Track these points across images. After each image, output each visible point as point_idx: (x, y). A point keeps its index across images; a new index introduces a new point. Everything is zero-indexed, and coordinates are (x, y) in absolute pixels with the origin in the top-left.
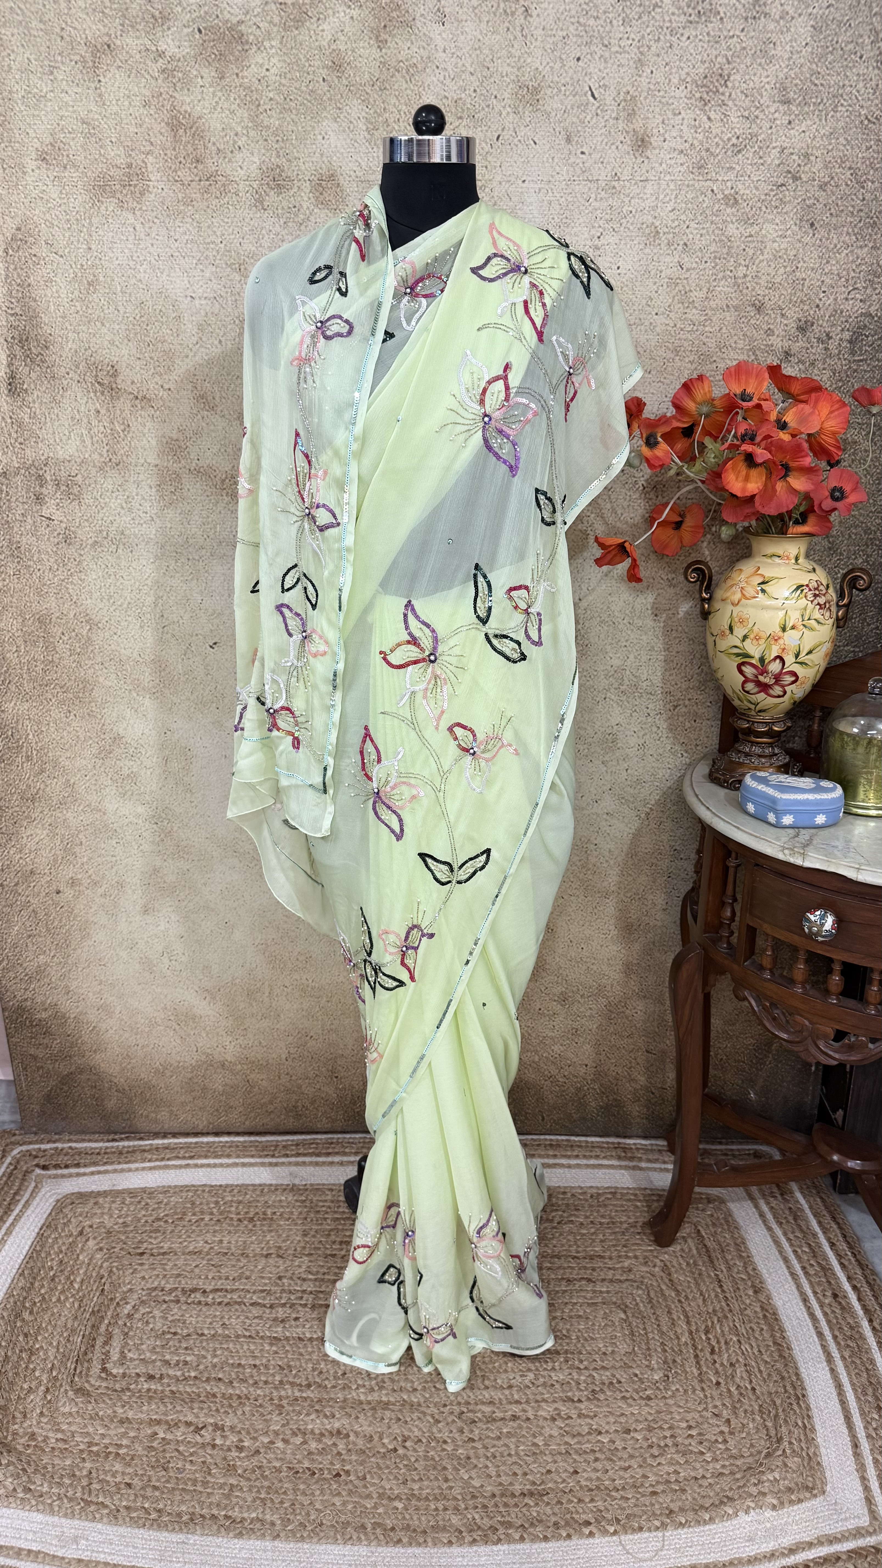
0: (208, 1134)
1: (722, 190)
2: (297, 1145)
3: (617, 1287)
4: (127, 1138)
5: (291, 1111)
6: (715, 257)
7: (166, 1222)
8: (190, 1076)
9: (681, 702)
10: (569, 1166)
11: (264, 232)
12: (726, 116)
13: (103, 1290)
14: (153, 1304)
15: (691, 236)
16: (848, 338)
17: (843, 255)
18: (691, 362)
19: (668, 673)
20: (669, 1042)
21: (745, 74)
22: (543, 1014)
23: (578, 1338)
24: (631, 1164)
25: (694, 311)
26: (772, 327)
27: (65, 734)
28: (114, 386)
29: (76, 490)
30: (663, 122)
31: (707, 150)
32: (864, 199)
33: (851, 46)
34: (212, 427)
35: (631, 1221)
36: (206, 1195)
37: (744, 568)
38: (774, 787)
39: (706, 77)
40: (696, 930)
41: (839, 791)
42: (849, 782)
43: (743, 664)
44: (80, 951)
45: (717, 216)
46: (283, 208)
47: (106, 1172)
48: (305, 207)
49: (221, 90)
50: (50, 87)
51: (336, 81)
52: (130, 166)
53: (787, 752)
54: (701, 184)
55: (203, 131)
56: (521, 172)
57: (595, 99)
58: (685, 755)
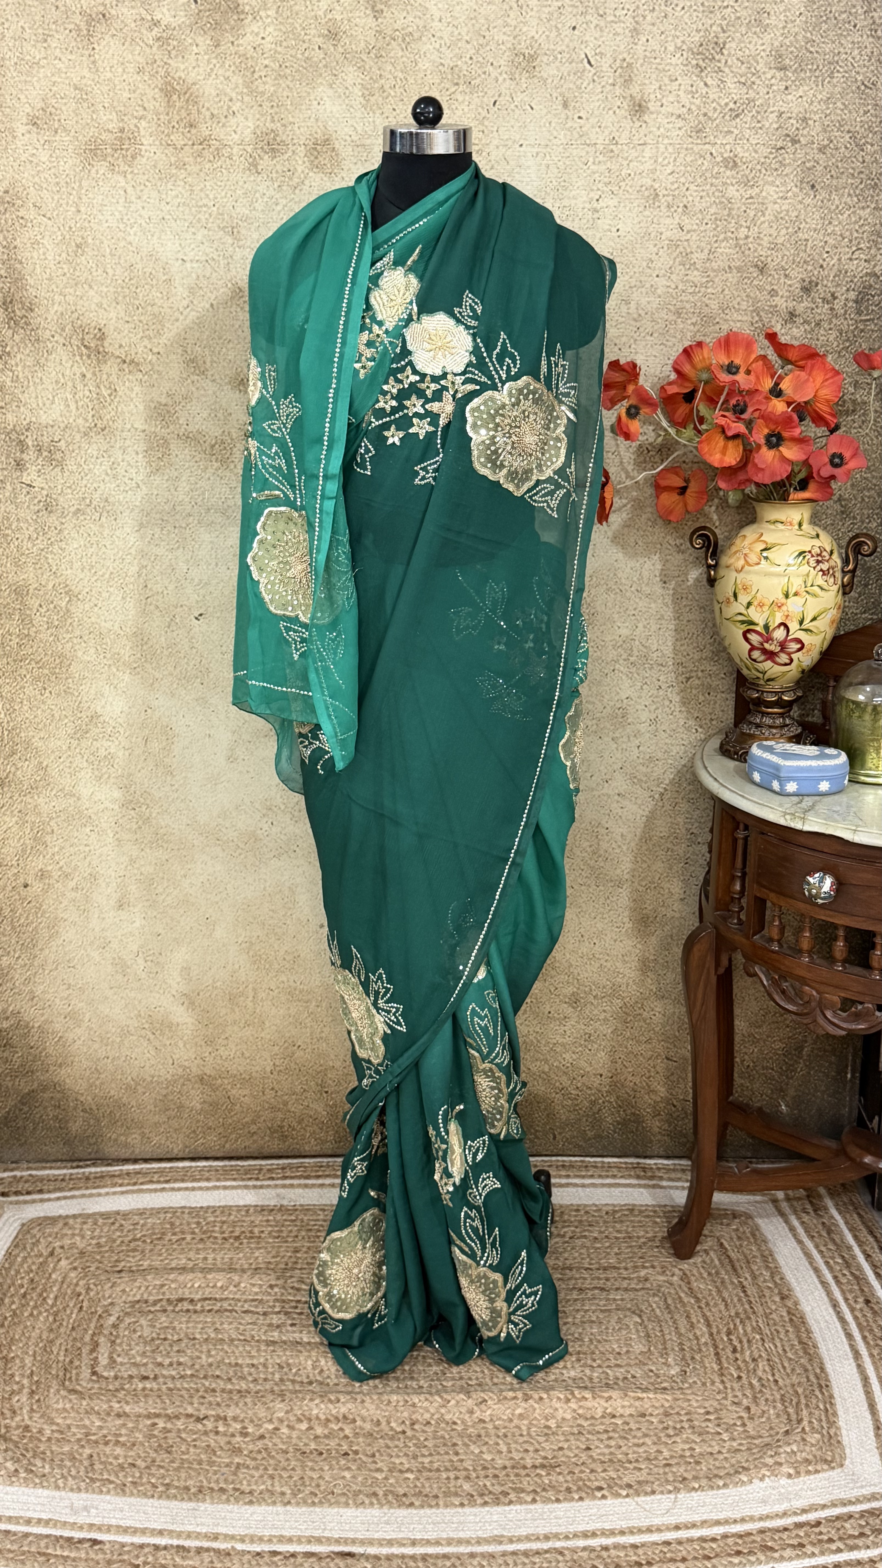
0: (183, 1159)
1: (722, 154)
2: (283, 1169)
3: (632, 1295)
4: (94, 1165)
5: (276, 1131)
6: (716, 219)
7: (144, 1241)
8: (164, 1092)
9: (694, 674)
10: (583, 1186)
11: (257, 195)
12: (722, 82)
13: (81, 1307)
14: (138, 1315)
15: (690, 199)
16: (853, 297)
17: (846, 216)
18: (694, 324)
19: (679, 643)
21: (741, 41)
22: (553, 1019)
23: (591, 1340)
24: (651, 1183)
25: (696, 272)
26: (775, 287)
27: (39, 712)
28: (101, 349)
29: (58, 455)
30: (660, 88)
31: (705, 115)
32: (864, 162)
33: (844, 16)
34: (202, 392)
35: (649, 1235)
36: (186, 1216)
37: (748, 534)
38: (779, 755)
39: (701, 45)
41: (843, 758)
42: (856, 750)
43: (749, 631)
44: (47, 951)
45: (717, 178)
46: (277, 172)
47: (73, 1197)
48: (300, 170)
49: (216, 57)
50: (43, 55)
51: (332, 49)
52: (122, 130)
53: (801, 724)
54: (700, 147)
55: (197, 97)
56: (518, 137)
57: (591, 65)
58: (700, 730)
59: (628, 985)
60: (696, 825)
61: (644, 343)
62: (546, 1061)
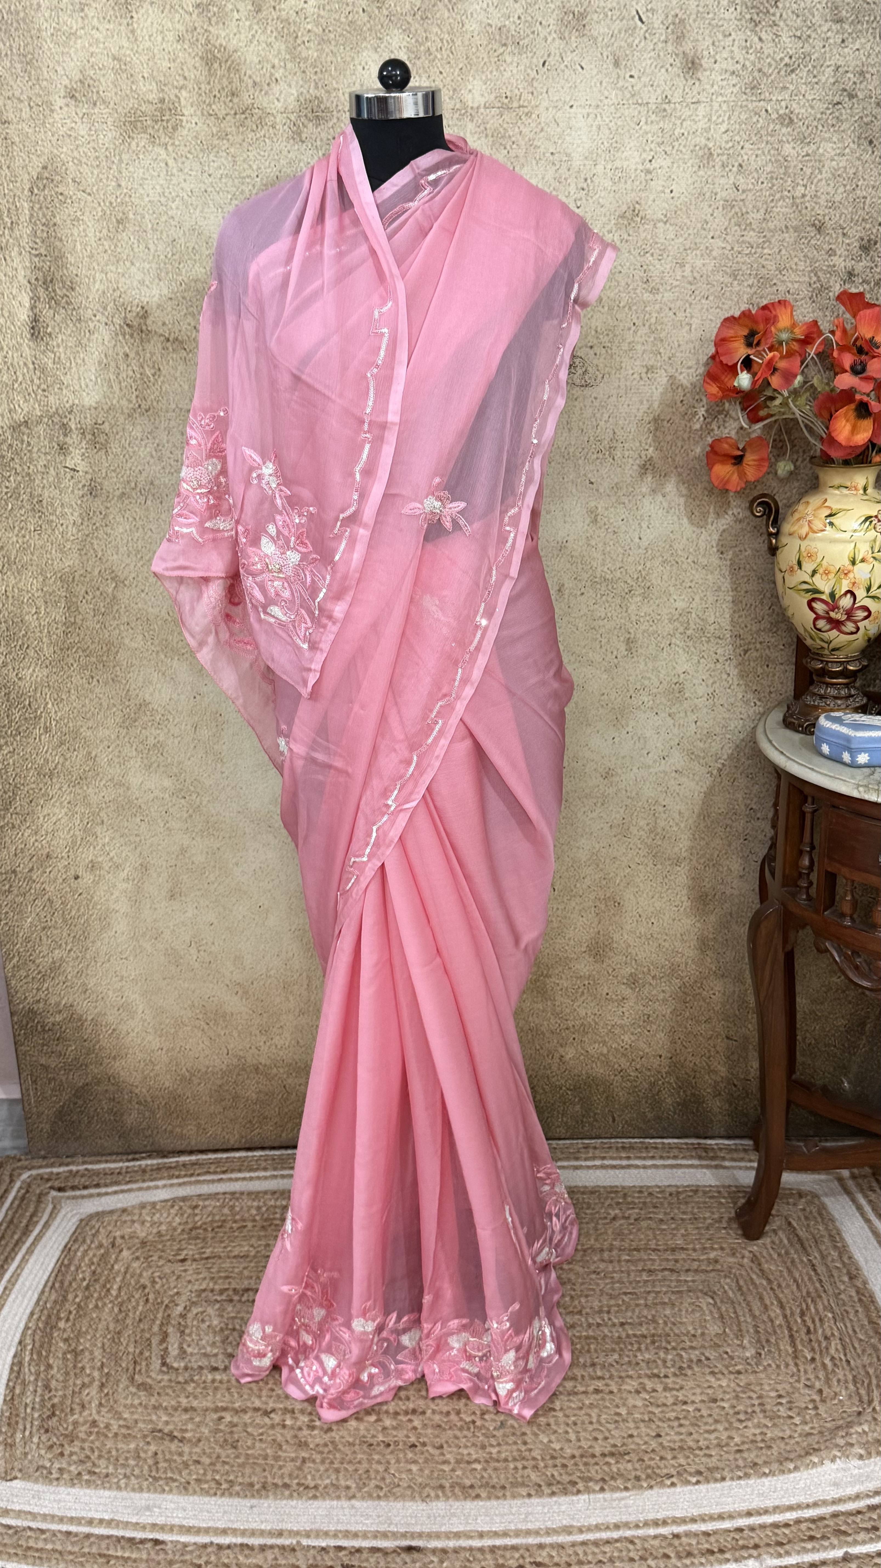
0: (239, 1149)
1: (777, 110)
3: (703, 1276)
4: (150, 1157)
6: (772, 178)
7: (205, 1229)
8: (220, 1082)
9: (752, 646)
10: (645, 1167)
12: (777, 36)
13: (147, 1299)
14: (206, 1304)
15: (746, 157)
18: (750, 286)
19: (737, 615)
20: (751, 1027)
22: (611, 1000)
23: (665, 1322)
24: (714, 1163)
25: (752, 233)
26: (833, 247)
27: (87, 701)
28: (144, 328)
29: (102, 439)
30: (713, 44)
31: (760, 70)
35: (715, 1216)
37: (811, 501)
38: (848, 726)
40: (774, 886)
43: (813, 600)
44: (99, 943)
45: (772, 136)
47: (130, 1190)
49: (258, 23)
50: (80, 25)
51: (377, 12)
52: (162, 101)
53: (866, 694)
54: (754, 104)
55: (238, 64)
56: (568, 99)
57: (643, 22)
58: (758, 703)
59: (687, 964)
60: (755, 800)
61: (699, 307)
62: (605, 1043)
